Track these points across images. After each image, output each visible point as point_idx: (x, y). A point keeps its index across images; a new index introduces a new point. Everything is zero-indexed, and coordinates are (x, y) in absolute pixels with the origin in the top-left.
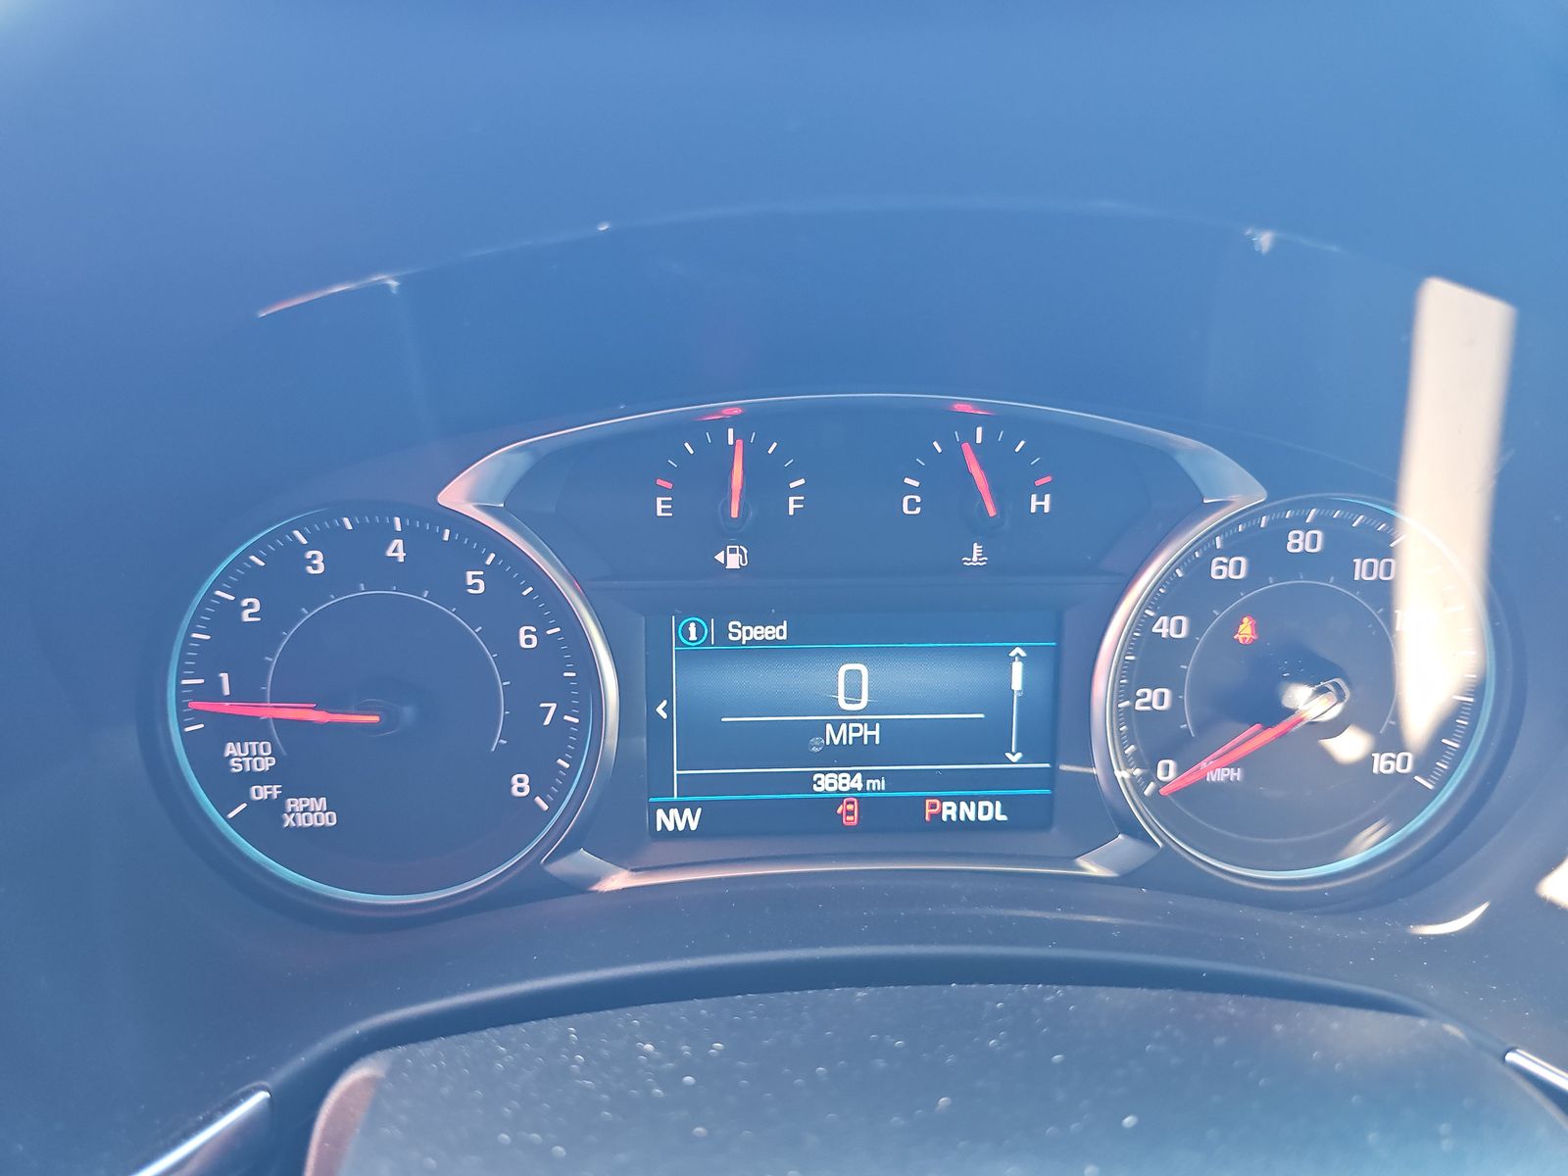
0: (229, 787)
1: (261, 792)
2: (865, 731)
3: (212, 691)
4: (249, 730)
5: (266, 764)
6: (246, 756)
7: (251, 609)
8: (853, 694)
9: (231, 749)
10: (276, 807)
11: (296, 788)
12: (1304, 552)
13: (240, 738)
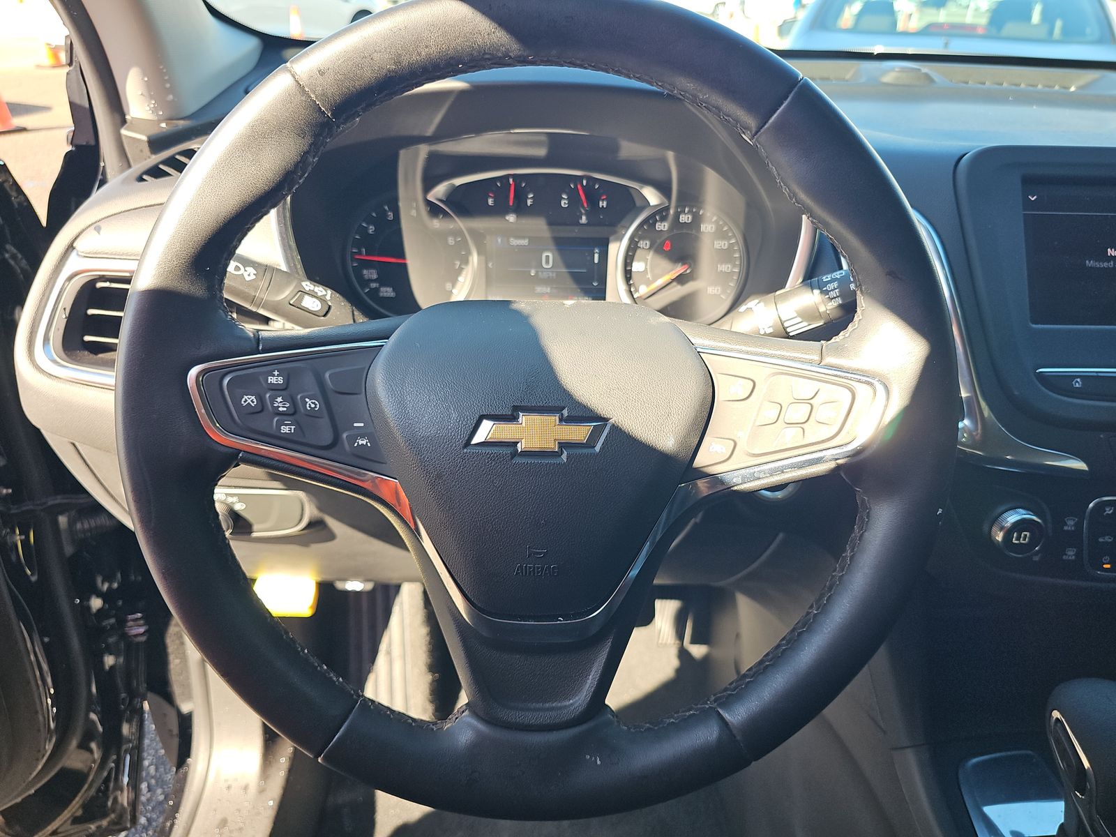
0: (365, 283)
1: (374, 285)
2: (551, 274)
3: (360, 253)
4: (369, 265)
5: (375, 276)
6: (370, 274)
7: (371, 229)
8: (547, 262)
9: (365, 272)
10: (377, 290)
11: (383, 284)
12: (685, 222)
13: (367, 268)
